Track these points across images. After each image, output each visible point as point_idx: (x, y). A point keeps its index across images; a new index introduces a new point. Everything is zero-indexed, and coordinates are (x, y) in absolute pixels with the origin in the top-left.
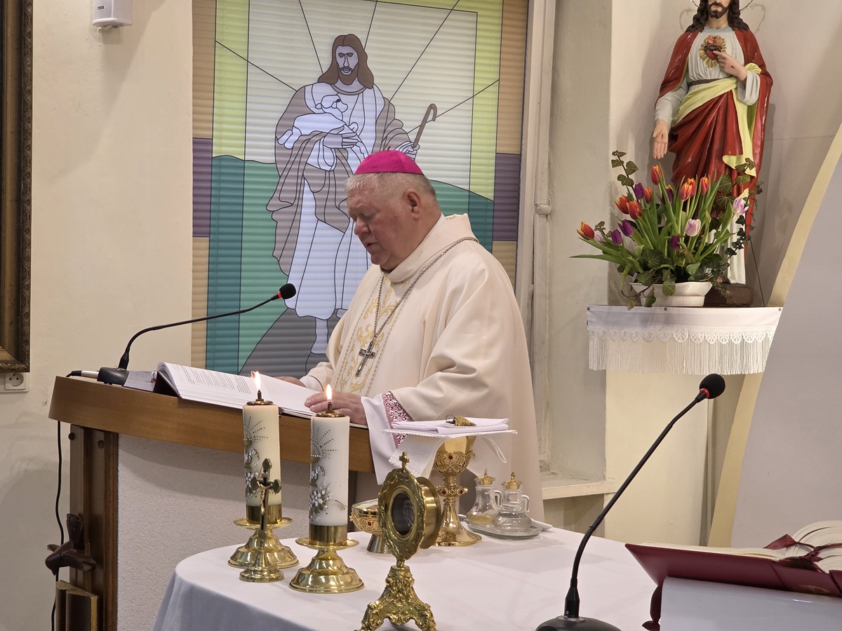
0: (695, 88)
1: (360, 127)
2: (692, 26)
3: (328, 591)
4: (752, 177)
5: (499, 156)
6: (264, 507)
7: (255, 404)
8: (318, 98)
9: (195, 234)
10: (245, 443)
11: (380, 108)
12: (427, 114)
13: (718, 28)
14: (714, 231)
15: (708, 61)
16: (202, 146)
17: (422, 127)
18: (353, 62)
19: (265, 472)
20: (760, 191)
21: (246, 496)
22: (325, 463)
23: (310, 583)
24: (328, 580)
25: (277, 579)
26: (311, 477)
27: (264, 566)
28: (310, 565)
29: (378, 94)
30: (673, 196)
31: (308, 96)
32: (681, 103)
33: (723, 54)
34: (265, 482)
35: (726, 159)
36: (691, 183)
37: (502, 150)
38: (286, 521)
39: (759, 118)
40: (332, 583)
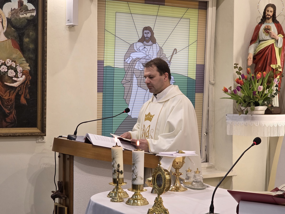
0: (261, 43)
1: (152, 56)
2: (260, 22)
3: (137, 205)
4: (280, 72)
5: (197, 65)
6: (118, 179)
7: (115, 147)
8: (138, 47)
9: (98, 91)
10: (112, 159)
11: (158, 50)
12: (174, 52)
13: (269, 23)
14: (268, 89)
15: (266, 34)
16: (100, 63)
17: (172, 56)
18: (149, 35)
19: (118, 168)
20: (283, 76)
21: (113, 175)
22: (136, 165)
23: (132, 203)
24: (137, 202)
25: (122, 201)
26: (132, 169)
27: (118, 197)
28: (132, 197)
29: (157, 45)
30: (254, 78)
31: (135, 46)
32: (257, 47)
33: (270, 31)
34: (118, 171)
35: (272, 66)
36: (260, 74)
37: (198, 63)
38: (125, 183)
39: (283, 52)
40: (139, 202)
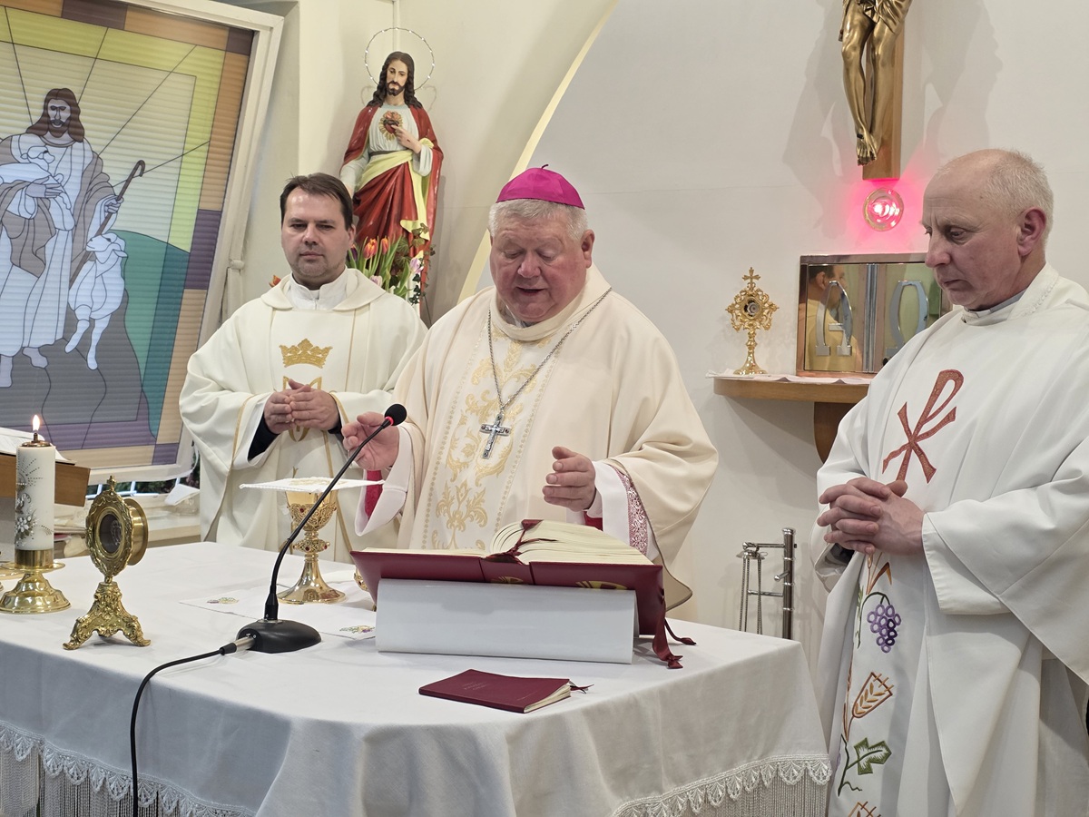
0: (375, 158)
3: (34, 611)
4: (426, 241)
5: (200, 212)
8: (24, 147)
12: (136, 169)
13: (395, 105)
15: (387, 134)
17: (128, 181)
18: (65, 115)
20: (433, 253)
22: (29, 491)
23: (16, 604)
24: (34, 602)
26: (17, 505)
28: (15, 589)
31: (14, 144)
32: (363, 171)
33: (400, 128)
35: (403, 223)
36: (373, 244)
37: (204, 206)
39: (432, 187)
40: (39, 603)
